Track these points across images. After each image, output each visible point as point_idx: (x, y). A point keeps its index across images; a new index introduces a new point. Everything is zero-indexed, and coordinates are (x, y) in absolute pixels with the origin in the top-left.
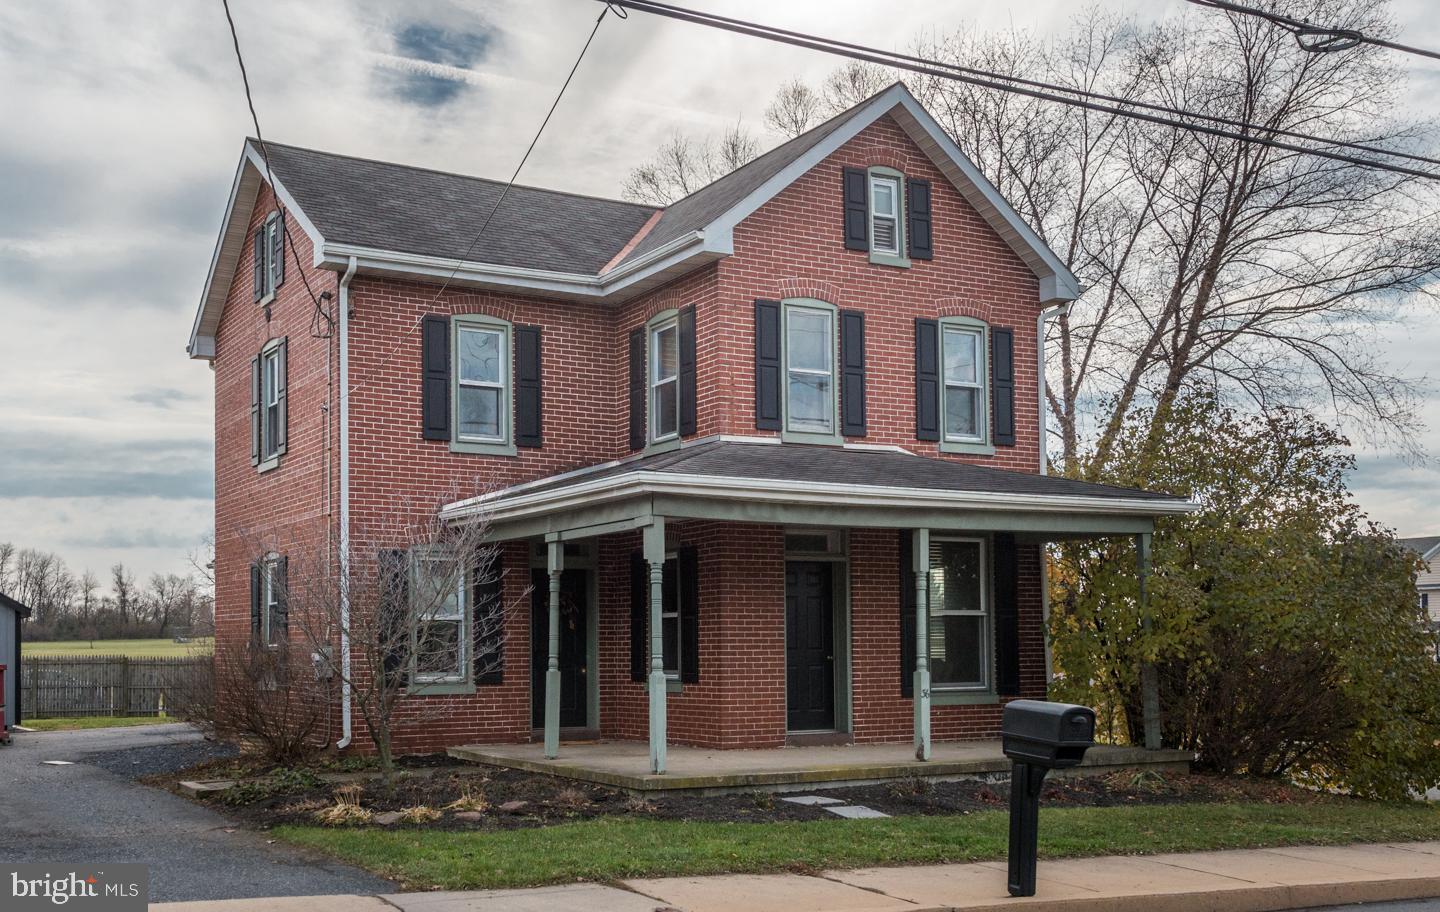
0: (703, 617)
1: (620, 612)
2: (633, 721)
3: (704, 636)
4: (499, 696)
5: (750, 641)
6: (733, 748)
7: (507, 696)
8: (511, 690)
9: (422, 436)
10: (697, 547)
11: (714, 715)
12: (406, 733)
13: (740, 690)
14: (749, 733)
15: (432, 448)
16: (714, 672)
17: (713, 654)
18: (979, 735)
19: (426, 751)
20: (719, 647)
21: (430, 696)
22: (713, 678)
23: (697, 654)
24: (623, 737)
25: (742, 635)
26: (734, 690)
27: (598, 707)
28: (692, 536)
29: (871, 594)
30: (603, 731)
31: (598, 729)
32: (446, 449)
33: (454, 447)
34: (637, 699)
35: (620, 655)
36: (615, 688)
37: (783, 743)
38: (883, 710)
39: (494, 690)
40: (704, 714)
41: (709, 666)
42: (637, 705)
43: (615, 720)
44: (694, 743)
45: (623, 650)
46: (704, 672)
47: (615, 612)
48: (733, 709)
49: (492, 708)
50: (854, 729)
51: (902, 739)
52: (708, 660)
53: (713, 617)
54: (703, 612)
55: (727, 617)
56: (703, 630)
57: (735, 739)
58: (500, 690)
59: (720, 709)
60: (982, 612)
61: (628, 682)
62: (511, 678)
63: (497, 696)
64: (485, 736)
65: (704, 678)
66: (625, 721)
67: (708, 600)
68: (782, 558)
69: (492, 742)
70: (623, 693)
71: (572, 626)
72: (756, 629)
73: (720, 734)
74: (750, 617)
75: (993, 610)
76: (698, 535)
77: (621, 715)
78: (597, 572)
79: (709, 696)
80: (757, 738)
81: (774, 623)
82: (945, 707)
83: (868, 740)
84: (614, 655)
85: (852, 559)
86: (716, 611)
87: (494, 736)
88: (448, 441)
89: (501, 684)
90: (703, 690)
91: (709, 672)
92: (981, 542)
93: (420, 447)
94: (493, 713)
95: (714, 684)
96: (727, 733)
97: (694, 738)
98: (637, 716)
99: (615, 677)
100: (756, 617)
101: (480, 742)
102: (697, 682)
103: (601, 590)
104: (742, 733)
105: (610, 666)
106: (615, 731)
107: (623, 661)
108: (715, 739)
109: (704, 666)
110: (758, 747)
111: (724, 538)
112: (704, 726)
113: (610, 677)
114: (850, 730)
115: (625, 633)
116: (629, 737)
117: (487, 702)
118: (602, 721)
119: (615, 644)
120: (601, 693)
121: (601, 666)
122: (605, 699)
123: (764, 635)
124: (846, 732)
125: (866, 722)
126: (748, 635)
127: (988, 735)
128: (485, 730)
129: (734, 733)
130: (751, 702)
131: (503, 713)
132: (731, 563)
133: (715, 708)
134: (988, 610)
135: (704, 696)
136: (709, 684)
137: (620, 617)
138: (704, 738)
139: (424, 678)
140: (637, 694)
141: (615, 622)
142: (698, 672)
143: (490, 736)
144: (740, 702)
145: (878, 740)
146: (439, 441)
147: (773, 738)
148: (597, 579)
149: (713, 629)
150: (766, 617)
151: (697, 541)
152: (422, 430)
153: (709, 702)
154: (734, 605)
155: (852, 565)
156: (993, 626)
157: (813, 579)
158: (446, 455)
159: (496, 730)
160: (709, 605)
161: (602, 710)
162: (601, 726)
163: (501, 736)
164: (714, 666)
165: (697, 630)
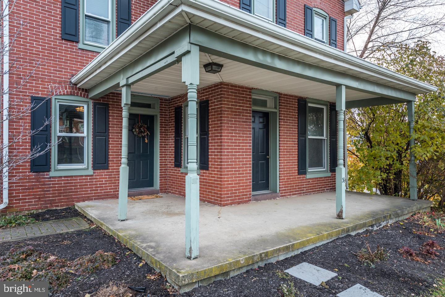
0: (212, 137)
1: (169, 135)
2: (175, 186)
3: (212, 146)
4: (107, 175)
5: (236, 149)
6: (227, 205)
7: (111, 175)
8: (114, 172)
9: (61, 37)
10: (208, 101)
11: (217, 187)
12: (49, 197)
13: (231, 174)
14: (235, 196)
15: (67, 44)
16: (218, 165)
17: (217, 155)
18: (324, 190)
19: (62, 206)
20: (221, 152)
21: (65, 177)
22: (217, 168)
23: (208, 155)
24: (170, 192)
25: (232, 146)
26: (228, 175)
27: (159, 179)
28: (206, 95)
29: (287, 128)
30: (161, 190)
31: (159, 188)
32: (77, 46)
33: (80, 45)
34: (176, 176)
35: (169, 155)
36: (167, 170)
37: (250, 200)
38: (291, 181)
39: (104, 172)
40: (212, 186)
41: (215, 162)
42: (177, 178)
43: (167, 184)
44: (206, 201)
45: (171, 152)
46: (212, 164)
47: (167, 135)
48: (227, 184)
49: (102, 181)
50: (280, 191)
51: (298, 194)
52: (215, 158)
53: (217, 136)
54: (212, 133)
55: (225, 136)
56: (211, 143)
57: (228, 200)
58: (107, 172)
59: (221, 185)
60: (324, 137)
61: (173, 167)
62: (114, 166)
63: (105, 175)
64: (98, 196)
65: (212, 168)
66: (172, 185)
67: (214, 127)
68: (250, 107)
69: (102, 199)
70: (171, 172)
71: (146, 141)
72: (239, 143)
73: (221, 198)
74: (236, 136)
75: (329, 137)
76: (209, 94)
77: (170, 182)
78: (159, 116)
79: (214, 177)
80: (239, 199)
81: (247, 140)
82: (313, 179)
83: (285, 196)
84: (167, 155)
85: (280, 111)
86: (219, 133)
87: (104, 195)
88: (77, 42)
89: (108, 169)
90: (212, 174)
91: (214, 165)
92: (325, 107)
93: (59, 43)
94: (104, 184)
95: (218, 171)
96: (225, 198)
97: (206, 197)
98: (177, 183)
99: (167, 165)
100: (239, 137)
101: (95, 199)
102: (208, 170)
103: (161, 125)
104: (232, 197)
105: (164, 160)
106: (167, 189)
107: (171, 157)
108: (217, 200)
109: (212, 161)
110: (239, 203)
111: (224, 94)
112: (211, 192)
113: (164, 165)
114: (278, 191)
115: (171, 144)
116: (173, 193)
117: (100, 178)
118: (160, 185)
119: (167, 150)
120: (160, 172)
121: (160, 160)
122: (162, 175)
123: (243, 146)
124: (276, 192)
125: (285, 187)
126: (235, 146)
127: (327, 189)
128: (98, 193)
129: (228, 197)
130: (236, 180)
131: (109, 183)
132: (227, 108)
133: (218, 184)
134: (327, 137)
135: (212, 177)
136: (214, 171)
137: (170, 137)
138: (211, 199)
139: (62, 167)
140: (177, 173)
141: (167, 140)
142: (208, 164)
143: (101, 196)
144: (231, 181)
145: (289, 195)
146: (73, 41)
147: (246, 198)
148: (159, 119)
149: (217, 143)
150: (244, 137)
151: (209, 97)
152: (61, 34)
153: (215, 180)
154: (228, 130)
155: (280, 114)
156: (329, 143)
157: (261, 120)
158: (76, 49)
159: (104, 192)
160: (215, 130)
161: (160, 180)
162: (160, 187)
163: (107, 195)
164: (217, 162)
165: (208, 143)
